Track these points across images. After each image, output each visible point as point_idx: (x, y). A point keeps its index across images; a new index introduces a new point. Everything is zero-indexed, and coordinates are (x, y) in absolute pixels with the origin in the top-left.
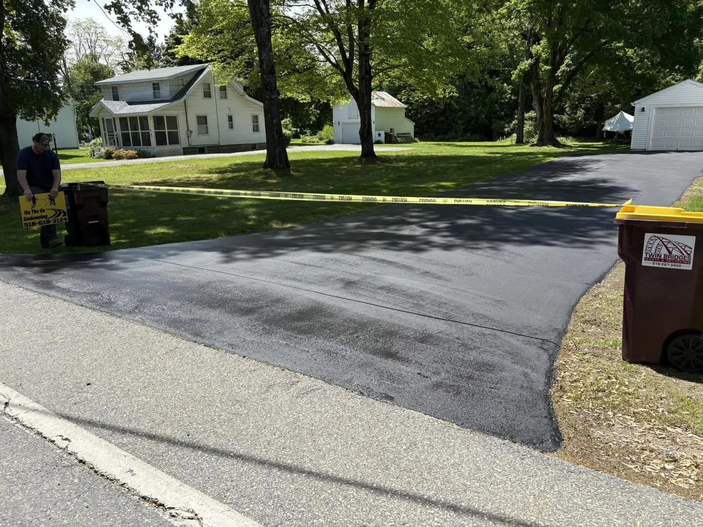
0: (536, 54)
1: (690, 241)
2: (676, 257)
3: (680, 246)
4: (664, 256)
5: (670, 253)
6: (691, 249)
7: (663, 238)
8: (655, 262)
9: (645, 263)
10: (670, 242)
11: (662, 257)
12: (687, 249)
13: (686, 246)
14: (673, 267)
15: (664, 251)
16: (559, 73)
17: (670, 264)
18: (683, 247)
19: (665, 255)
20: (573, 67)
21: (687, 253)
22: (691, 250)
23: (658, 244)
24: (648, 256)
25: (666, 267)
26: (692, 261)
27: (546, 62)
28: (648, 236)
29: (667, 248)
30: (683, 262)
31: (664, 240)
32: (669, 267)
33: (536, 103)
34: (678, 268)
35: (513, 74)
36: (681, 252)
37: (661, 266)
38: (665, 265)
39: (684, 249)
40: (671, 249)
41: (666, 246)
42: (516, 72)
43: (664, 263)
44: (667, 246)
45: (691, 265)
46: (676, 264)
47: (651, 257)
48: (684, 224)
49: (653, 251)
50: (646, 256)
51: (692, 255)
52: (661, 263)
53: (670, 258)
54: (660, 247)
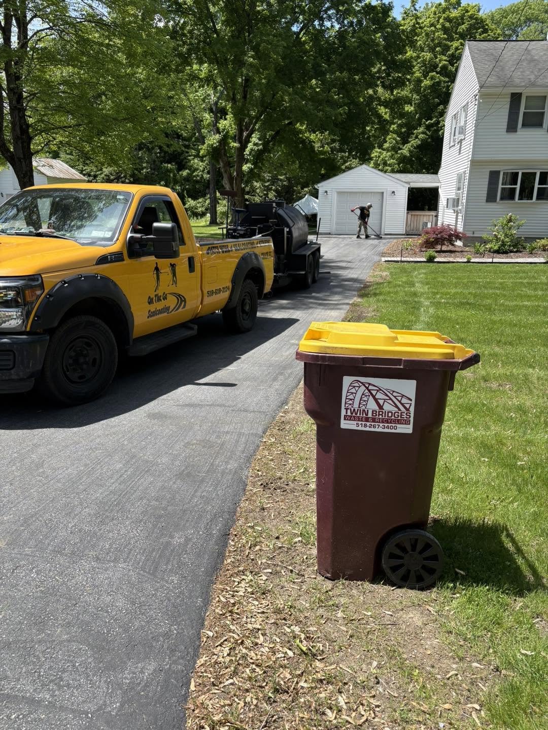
0: (224, 130)
1: (408, 388)
2: (390, 414)
3: (395, 397)
4: (373, 413)
5: (381, 407)
6: (411, 400)
7: (370, 384)
8: (360, 423)
9: (345, 425)
10: (380, 390)
11: (370, 415)
12: (404, 401)
13: (403, 396)
14: (386, 430)
15: (372, 405)
16: (247, 151)
17: (381, 425)
18: (399, 398)
19: (373, 411)
20: (261, 147)
21: (405, 407)
22: (410, 402)
23: (363, 394)
24: (349, 413)
25: (376, 430)
26: (412, 419)
27: (234, 139)
28: (347, 380)
29: (376, 400)
30: (399, 422)
31: (370, 387)
32: (380, 430)
33: (226, 182)
34: (393, 431)
35: (201, 149)
36: (397, 406)
37: (368, 429)
38: (374, 427)
39: (400, 402)
40: (381, 402)
41: (374, 397)
42: (205, 147)
43: (373, 424)
44: (377, 397)
45: (411, 426)
46: (390, 425)
47: (354, 415)
48: (399, 361)
49: (356, 405)
50: (347, 413)
51: (412, 410)
52: (368, 424)
53: (380, 417)
54: (365, 399)
